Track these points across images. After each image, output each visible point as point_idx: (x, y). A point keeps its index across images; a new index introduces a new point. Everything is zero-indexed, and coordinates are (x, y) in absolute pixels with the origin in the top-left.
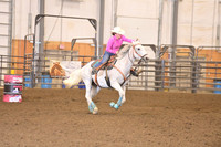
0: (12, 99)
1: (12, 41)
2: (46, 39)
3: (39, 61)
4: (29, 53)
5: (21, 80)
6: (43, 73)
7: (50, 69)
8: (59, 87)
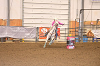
0: (70, 48)
1: (69, 22)
2: (84, 20)
3: (82, 30)
4: (77, 27)
5: (74, 39)
6: (84, 36)
7: (87, 34)
8: (91, 42)
